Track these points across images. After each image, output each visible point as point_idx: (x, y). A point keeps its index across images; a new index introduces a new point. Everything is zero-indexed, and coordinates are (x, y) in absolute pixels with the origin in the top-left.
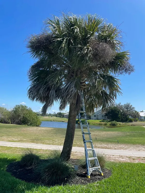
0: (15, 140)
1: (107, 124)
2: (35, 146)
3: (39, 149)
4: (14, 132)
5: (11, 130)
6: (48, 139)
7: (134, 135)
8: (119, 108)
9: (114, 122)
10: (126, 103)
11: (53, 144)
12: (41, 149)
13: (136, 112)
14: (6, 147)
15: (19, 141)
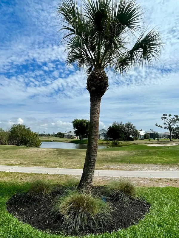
0: (15, 163)
1: (109, 143)
2: (40, 170)
3: (46, 173)
4: (12, 154)
5: (8, 152)
6: (52, 162)
7: (141, 154)
8: (121, 127)
9: (116, 141)
10: (127, 122)
11: (60, 167)
12: (48, 174)
13: (136, 130)
14: (5, 172)
15: (19, 165)
